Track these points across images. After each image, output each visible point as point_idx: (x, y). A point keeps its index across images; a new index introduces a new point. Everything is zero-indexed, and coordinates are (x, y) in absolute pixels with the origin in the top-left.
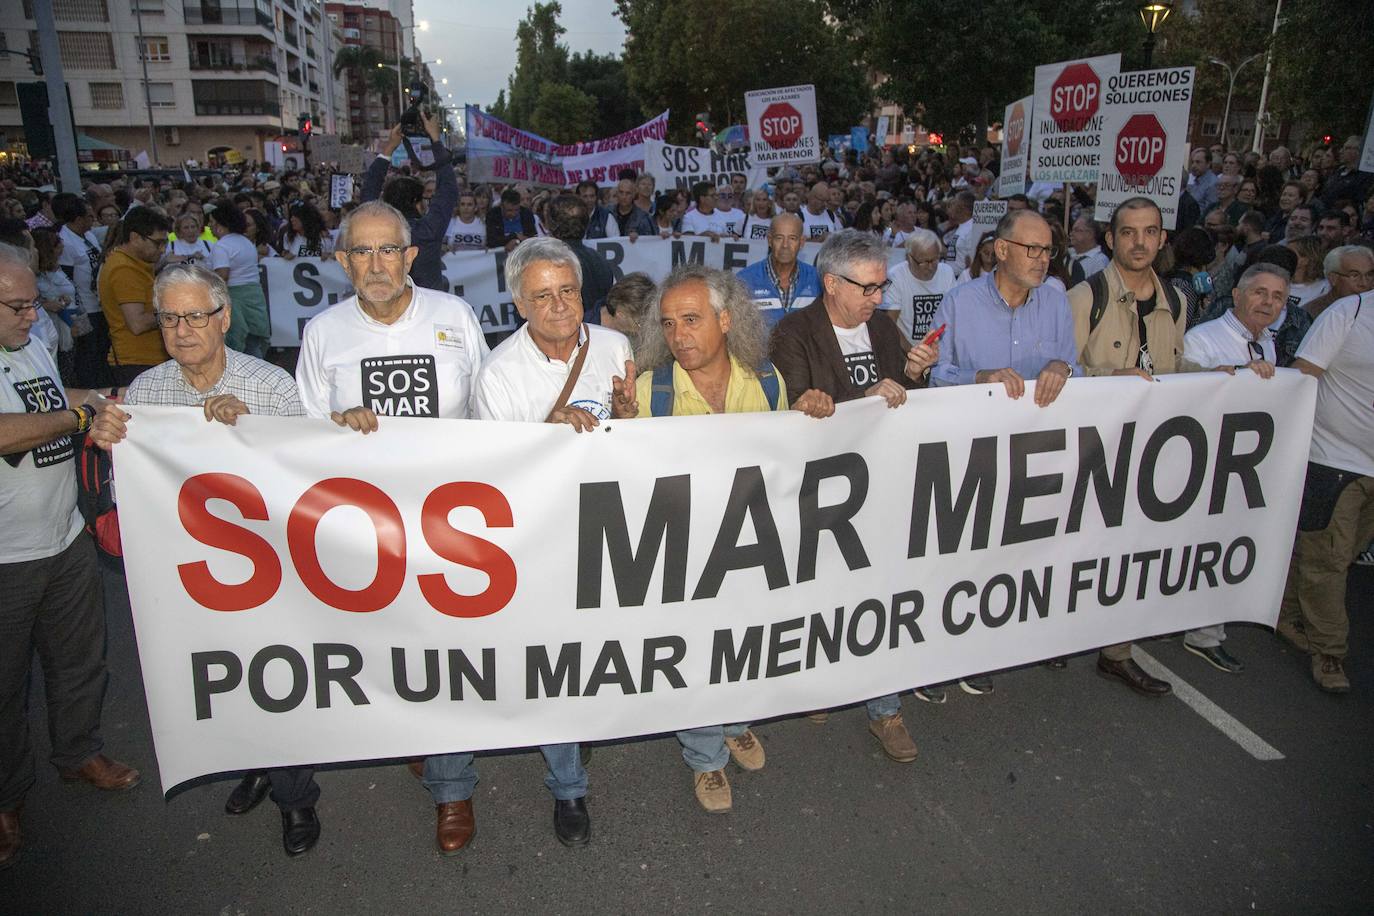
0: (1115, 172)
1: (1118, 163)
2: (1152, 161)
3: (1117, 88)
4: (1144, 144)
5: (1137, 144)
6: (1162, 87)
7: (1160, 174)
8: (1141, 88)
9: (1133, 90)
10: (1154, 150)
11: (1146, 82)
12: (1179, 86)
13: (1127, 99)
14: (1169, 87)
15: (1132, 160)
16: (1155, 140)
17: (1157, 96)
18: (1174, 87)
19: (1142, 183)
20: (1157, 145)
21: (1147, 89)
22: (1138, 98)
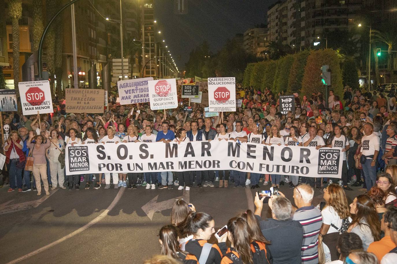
0: (215, 100)
1: (215, 98)
2: (226, 97)
3: (212, 81)
4: (223, 94)
5: (221, 94)
6: (226, 81)
7: (230, 100)
8: (220, 81)
9: (218, 82)
10: (226, 95)
11: (221, 80)
12: (231, 81)
13: (216, 83)
14: (228, 81)
15: (220, 97)
16: (226, 93)
17: (225, 83)
18: (230, 81)
19: (224, 102)
20: (227, 94)
21: (222, 81)
22: (219, 83)
